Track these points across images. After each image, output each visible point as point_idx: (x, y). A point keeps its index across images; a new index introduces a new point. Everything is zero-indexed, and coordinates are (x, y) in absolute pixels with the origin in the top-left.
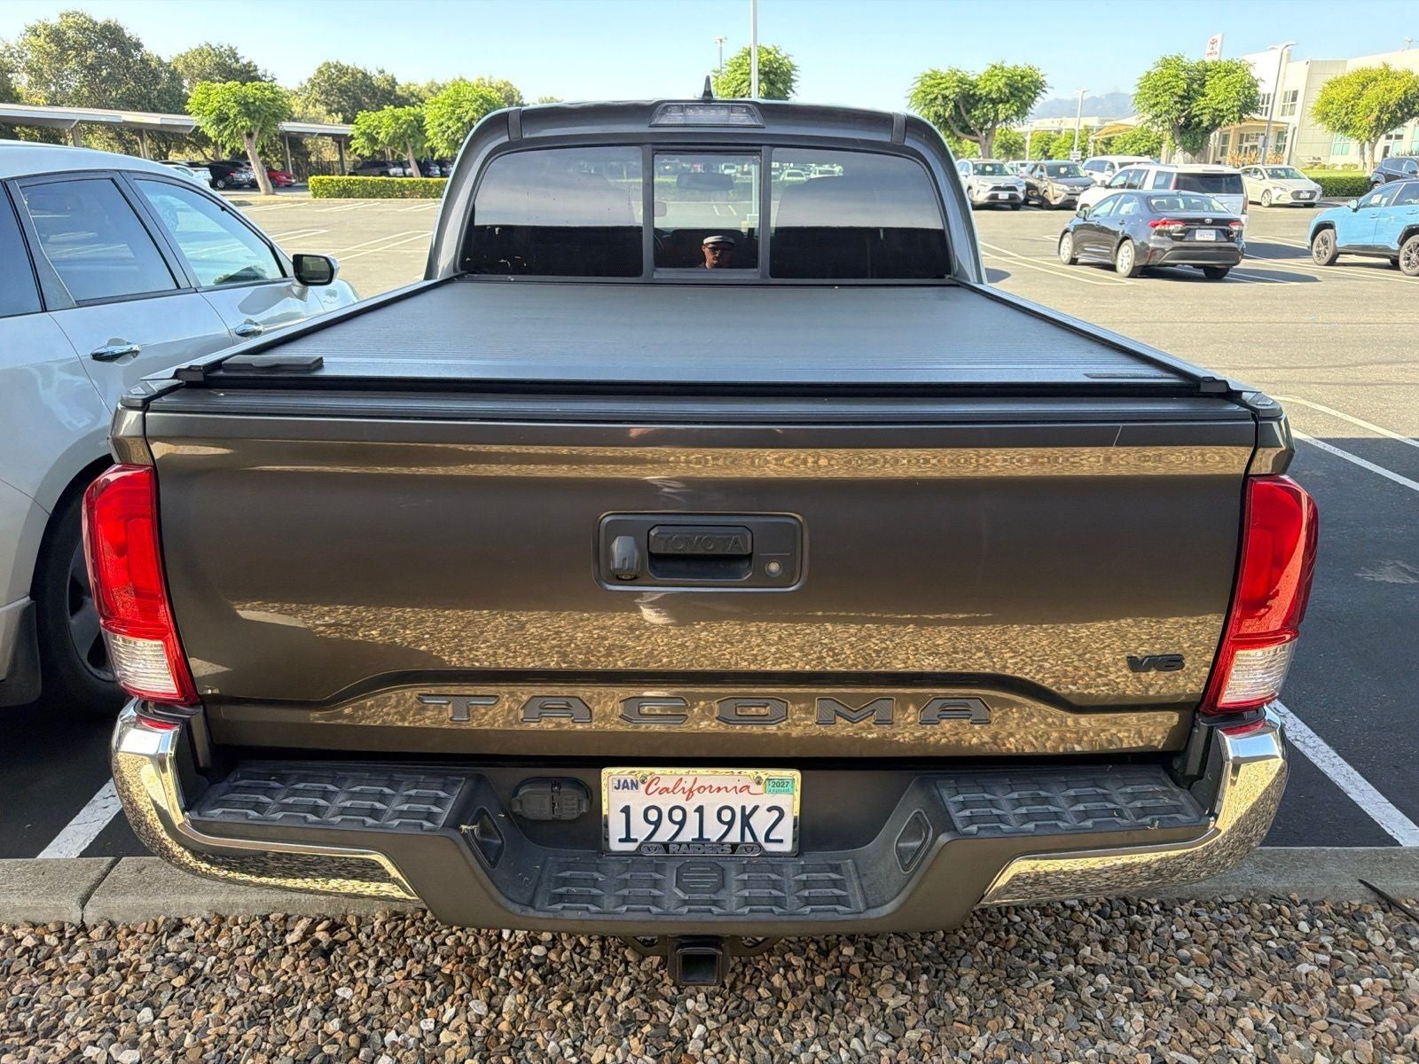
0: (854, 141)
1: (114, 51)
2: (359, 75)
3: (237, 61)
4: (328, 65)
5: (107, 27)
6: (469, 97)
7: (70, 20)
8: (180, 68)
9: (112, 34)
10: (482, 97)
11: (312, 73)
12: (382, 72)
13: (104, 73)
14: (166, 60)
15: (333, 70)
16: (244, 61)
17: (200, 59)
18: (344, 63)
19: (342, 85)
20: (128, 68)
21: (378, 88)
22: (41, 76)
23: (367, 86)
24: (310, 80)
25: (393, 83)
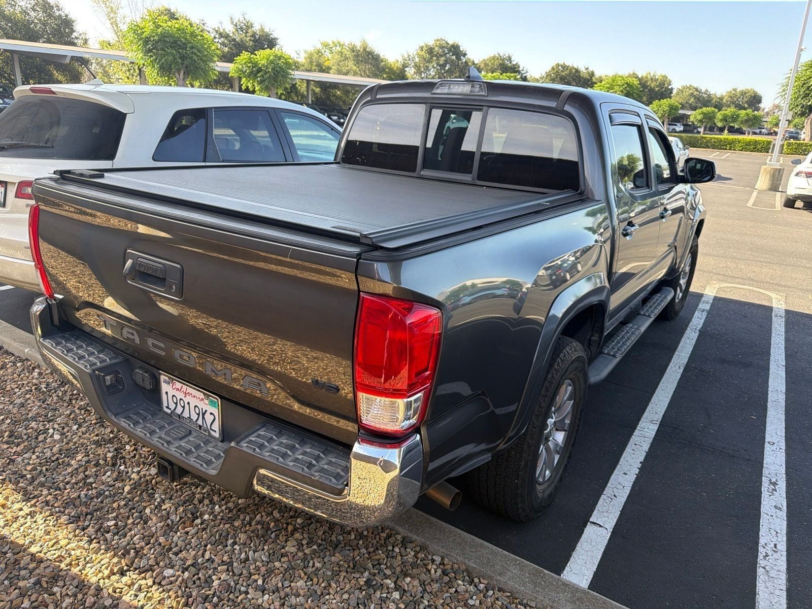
0: (534, 106)
1: (454, 57)
2: (574, 71)
3: (511, 63)
4: (558, 65)
5: (453, 46)
6: (619, 83)
7: (438, 42)
8: (482, 65)
9: (455, 50)
10: (627, 83)
11: (548, 69)
12: (587, 69)
13: (447, 68)
14: (476, 62)
15: (560, 68)
16: (514, 63)
17: (493, 61)
18: (567, 64)
19: (562, 76)
20: (458, 65)
21: (583, 78)
22: (419, 69)
23: (576, 77)
24: (546, 72)
25: (592, 74)
